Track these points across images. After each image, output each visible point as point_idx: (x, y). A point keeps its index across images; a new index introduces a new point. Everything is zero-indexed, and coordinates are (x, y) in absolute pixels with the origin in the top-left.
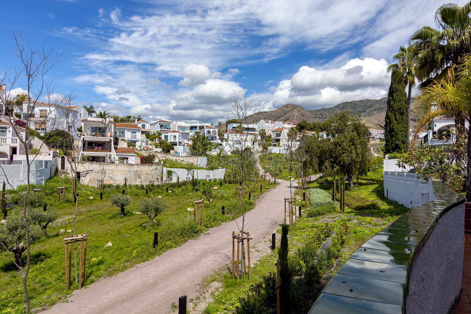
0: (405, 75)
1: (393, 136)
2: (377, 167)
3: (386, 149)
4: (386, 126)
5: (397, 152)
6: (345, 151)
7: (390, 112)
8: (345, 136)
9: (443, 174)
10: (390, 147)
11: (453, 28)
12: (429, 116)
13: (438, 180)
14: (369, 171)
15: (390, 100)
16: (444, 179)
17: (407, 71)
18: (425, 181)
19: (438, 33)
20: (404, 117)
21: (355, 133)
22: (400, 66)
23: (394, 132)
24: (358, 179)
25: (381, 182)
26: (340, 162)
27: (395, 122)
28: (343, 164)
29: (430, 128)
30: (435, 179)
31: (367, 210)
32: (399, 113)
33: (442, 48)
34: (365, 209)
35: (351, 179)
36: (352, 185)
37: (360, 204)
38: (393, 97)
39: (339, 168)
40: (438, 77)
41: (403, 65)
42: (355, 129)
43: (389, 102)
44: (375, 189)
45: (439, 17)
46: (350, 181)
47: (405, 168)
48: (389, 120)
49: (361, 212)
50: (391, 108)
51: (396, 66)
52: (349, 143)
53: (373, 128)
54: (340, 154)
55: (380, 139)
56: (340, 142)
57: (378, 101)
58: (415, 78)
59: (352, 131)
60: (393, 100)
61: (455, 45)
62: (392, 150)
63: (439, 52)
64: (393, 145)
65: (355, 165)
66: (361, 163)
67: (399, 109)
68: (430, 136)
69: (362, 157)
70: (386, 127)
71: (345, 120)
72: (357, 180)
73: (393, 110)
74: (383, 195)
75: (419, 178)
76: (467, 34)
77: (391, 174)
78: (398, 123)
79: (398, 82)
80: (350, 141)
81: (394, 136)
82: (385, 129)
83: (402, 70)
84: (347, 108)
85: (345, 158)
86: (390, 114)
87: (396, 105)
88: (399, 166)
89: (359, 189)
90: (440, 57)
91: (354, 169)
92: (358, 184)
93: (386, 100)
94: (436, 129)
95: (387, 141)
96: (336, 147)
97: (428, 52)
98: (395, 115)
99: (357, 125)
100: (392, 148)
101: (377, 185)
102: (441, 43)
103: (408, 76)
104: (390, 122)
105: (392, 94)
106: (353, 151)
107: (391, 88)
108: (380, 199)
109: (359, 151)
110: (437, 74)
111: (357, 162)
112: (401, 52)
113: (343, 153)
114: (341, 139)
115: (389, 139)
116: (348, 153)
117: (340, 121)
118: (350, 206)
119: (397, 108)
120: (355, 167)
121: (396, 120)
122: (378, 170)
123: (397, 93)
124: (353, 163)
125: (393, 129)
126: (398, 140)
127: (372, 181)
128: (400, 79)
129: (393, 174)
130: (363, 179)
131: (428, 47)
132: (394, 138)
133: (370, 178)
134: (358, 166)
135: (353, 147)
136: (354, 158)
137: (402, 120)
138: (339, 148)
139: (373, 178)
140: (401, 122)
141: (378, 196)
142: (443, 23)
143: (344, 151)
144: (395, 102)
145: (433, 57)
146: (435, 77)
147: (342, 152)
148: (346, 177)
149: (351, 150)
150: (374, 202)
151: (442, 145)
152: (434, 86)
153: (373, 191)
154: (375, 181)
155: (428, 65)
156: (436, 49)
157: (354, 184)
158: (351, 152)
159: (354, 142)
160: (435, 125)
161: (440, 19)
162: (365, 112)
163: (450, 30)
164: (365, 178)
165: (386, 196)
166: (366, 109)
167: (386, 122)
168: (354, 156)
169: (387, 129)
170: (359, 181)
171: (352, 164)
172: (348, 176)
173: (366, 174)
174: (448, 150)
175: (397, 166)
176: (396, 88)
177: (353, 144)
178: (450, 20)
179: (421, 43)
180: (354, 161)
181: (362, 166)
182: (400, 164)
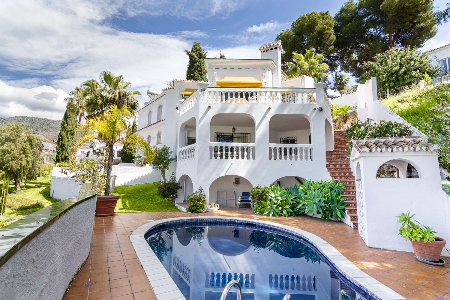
0: (78, 107)
1: (63, 150)
2: (47, 173)
3: (57, 159)
4: (59, 141)
5: (66, 162)
6: (15, 158)
7: (63, 132)
8: (16, 146)
9: (94, 178)
10: (60, 158)
11: (110, 87)
12: (85, 139)
13: (90, 182)
14: (39, 176)
15: (64, 123)
16: (94, 181)
17: (80, 105)
18: (83, 183)
19: (101, 87)
20: (74, 137)
21: (28, 143)
22: (74, 100)
23: (65, 147)
24: (26, 182)
25: (49, 185)
26: (6, 168)
27: (67, 139)
28: (10, 170)
29: (92, 147)
30: (88, 182)
31: (31, 209)
32: (71, 133)
33: (102, 97)
34: (29, 209)
35: (18, 183)
36: (19, 188)
37: (24, 205)
38: (67, 121)
39: (5, 173)
40: (98, 114)
41: (77, 100)
42: (28, 140)
43: (63, 124)
44: (42, 191)
45: (103, 77)
46: (16, 185)
47: (66, 174)
48: (62, 137)
49: (23, 211)
50: (64, 129)
51: (72, 100)
52: (19, 152)
53: (48, 142)
54: (8, 161)
55: (54, 151)
56: (9, 150)
57: (55, 122)
58: (85, 111)
59: (25, 142)
60: (67, 123)
61: (110, 98)
62: (62, 160)
63: (100, 99)
64: (63, 157)
65: (24, 171)
66: (30, 169)
67: (71, 131)
68: (91, 153)
69: (33, 165)
70: (59, 143)
71: (18, 131)
72: (25, 184)
73: (66, 130)
74: (49, 195)
75: (77, 181)
76: (117, 93)
77: (57, 178)
78: (69, 140)
79: (72, 111)
80: (22, 150)
81: (65, 150)
82: (57, 144)
83: (75, 104)
84: (24, 121)
85: (13, 165)
86: (63, 133)
87: (69, 128)
88: (62, 172)
89: (26, 192)
90: (100, 102)
91: (23, 174)
92: (25, 187)
93: (62, 122)
94: (96, 148)
95: (58, 153)
96: (4, 154)
97: (93, 97)
98: (67, 135)
99: (31, 137)
100: (62, 159)
101: (45, 188)
102: (102, 94)
103: (80, 109)
104: (62, 139)
105: (66, 119)
106: (24, 159)
107: (66, 114)
108: (46, 199)
109: (29, 159)
110: (98, 112)
111: (26, 169)
112: (77, 91)
113: (12, 160)
114: (11, 147)
115: (60, 151)
116: (17, 160)
117: (12, 132)
118: (12, 208)
119: (69, 130)
120: (24, 172)
121: (68, 138)
122: (48, 175)
123: (71, 119)
124: (22, 169)
125: (64, 144)
126: (68, 153)
127: (41, 184)
128: (73, 109)
129: (59, 178)
130: (32, 183)
131: (93, 93)
132: (64, 151)
133: (39, 182)
134: (26, 172)
135: (24, 155)
136: (23, 165)
137: (72, 139)
138: (7, 155)
139: (42, 182)
140: (71, 140)
141: (44, 196)
142: (105, 82)
143: (13, 158)
144: (68, 125)
145: (96, 101)
146: (97, 114)
147: (10, 159)
148: (13, 181)
149: (22, 158)
150: (39, 202)
151: (95, 159)
152: (92, 119)
153: (40, 193)
154: (43, 185)
155: (92, 105)
156: (98, 96)
157: (21, 187)
158: (21, 159)
159: (25, 151)
160: (96, 146)
161: (103, 79)
162: (42, 128)
163: (108, 87)
164: (34, 182)
165: (51, 195)
166: (44, 126)
167: (59, 139)
168: (24, 163)
169: (59, 144)
170: (27, 184)
171: (20, 170)
172: (15, 180)
173: (35, 179)
174: (99, 163)
175: (60, 173)
176: (70, 115)
177: (24, 153)
178: (109, 82)
179: (90, 89)
180: (24, 168)
181: (32, 172)
182: (62, 171)
